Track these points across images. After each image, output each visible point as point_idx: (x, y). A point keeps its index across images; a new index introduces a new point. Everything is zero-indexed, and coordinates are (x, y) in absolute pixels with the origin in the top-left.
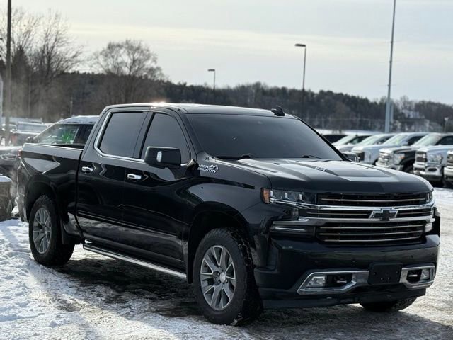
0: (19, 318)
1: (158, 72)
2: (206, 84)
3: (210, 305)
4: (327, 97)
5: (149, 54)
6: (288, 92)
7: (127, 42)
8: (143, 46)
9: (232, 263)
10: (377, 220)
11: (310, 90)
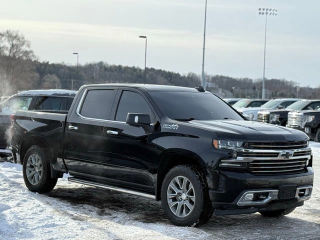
0: (57, 225)
1: (31, 54)
2: (63, 63)
3: (175, 214)
4: (150, 73)
5: (24, 41)
6: (123, 68)
7: (7, 32)
8: (20, 35)
9: (192, 187)
10: (282, 158)
11: (138, 68)
